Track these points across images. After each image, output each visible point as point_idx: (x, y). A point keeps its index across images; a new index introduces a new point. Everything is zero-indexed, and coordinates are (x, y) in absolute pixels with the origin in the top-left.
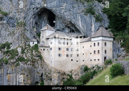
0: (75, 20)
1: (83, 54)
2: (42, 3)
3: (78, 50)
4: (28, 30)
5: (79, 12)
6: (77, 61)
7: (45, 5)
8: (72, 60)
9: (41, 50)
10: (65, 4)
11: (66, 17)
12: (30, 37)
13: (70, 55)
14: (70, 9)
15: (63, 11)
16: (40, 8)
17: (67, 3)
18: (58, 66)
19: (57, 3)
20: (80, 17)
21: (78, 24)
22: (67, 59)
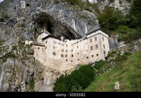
0: (70, 24)
1: (78, 53)
2: (41, 10)
3: (72, 51)
4: (25, 31)
5: (73, 16)
6: (72, 61)
7: (44, 11)
8: (67, 60)
9: (36, 48)
10: (61, 10)
11: (62, 21)
12: (27, 37)
13: (65, 56)
14: (65, 15)
15: (59, 16)
16: (39, 14)
17: (63, 10)
18: (52, 65)
19: (54, 9)
20: (74, 22)
21: (73, 28)
22: (62, 59)
